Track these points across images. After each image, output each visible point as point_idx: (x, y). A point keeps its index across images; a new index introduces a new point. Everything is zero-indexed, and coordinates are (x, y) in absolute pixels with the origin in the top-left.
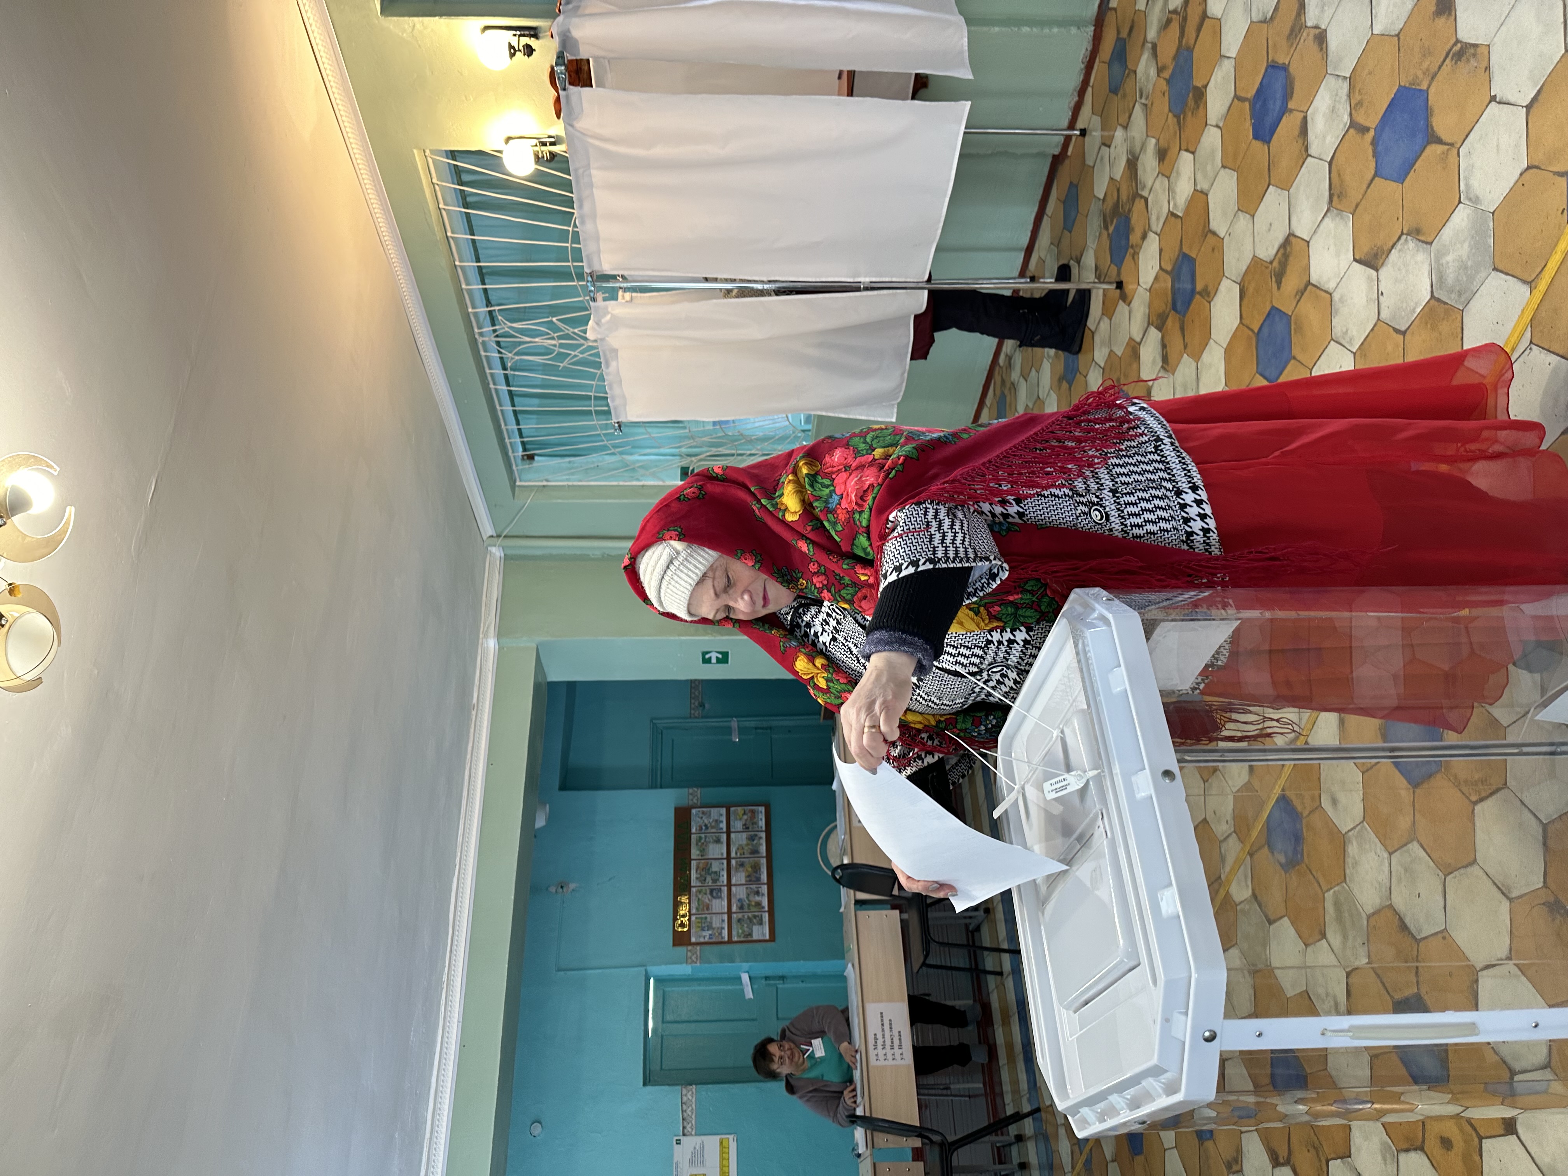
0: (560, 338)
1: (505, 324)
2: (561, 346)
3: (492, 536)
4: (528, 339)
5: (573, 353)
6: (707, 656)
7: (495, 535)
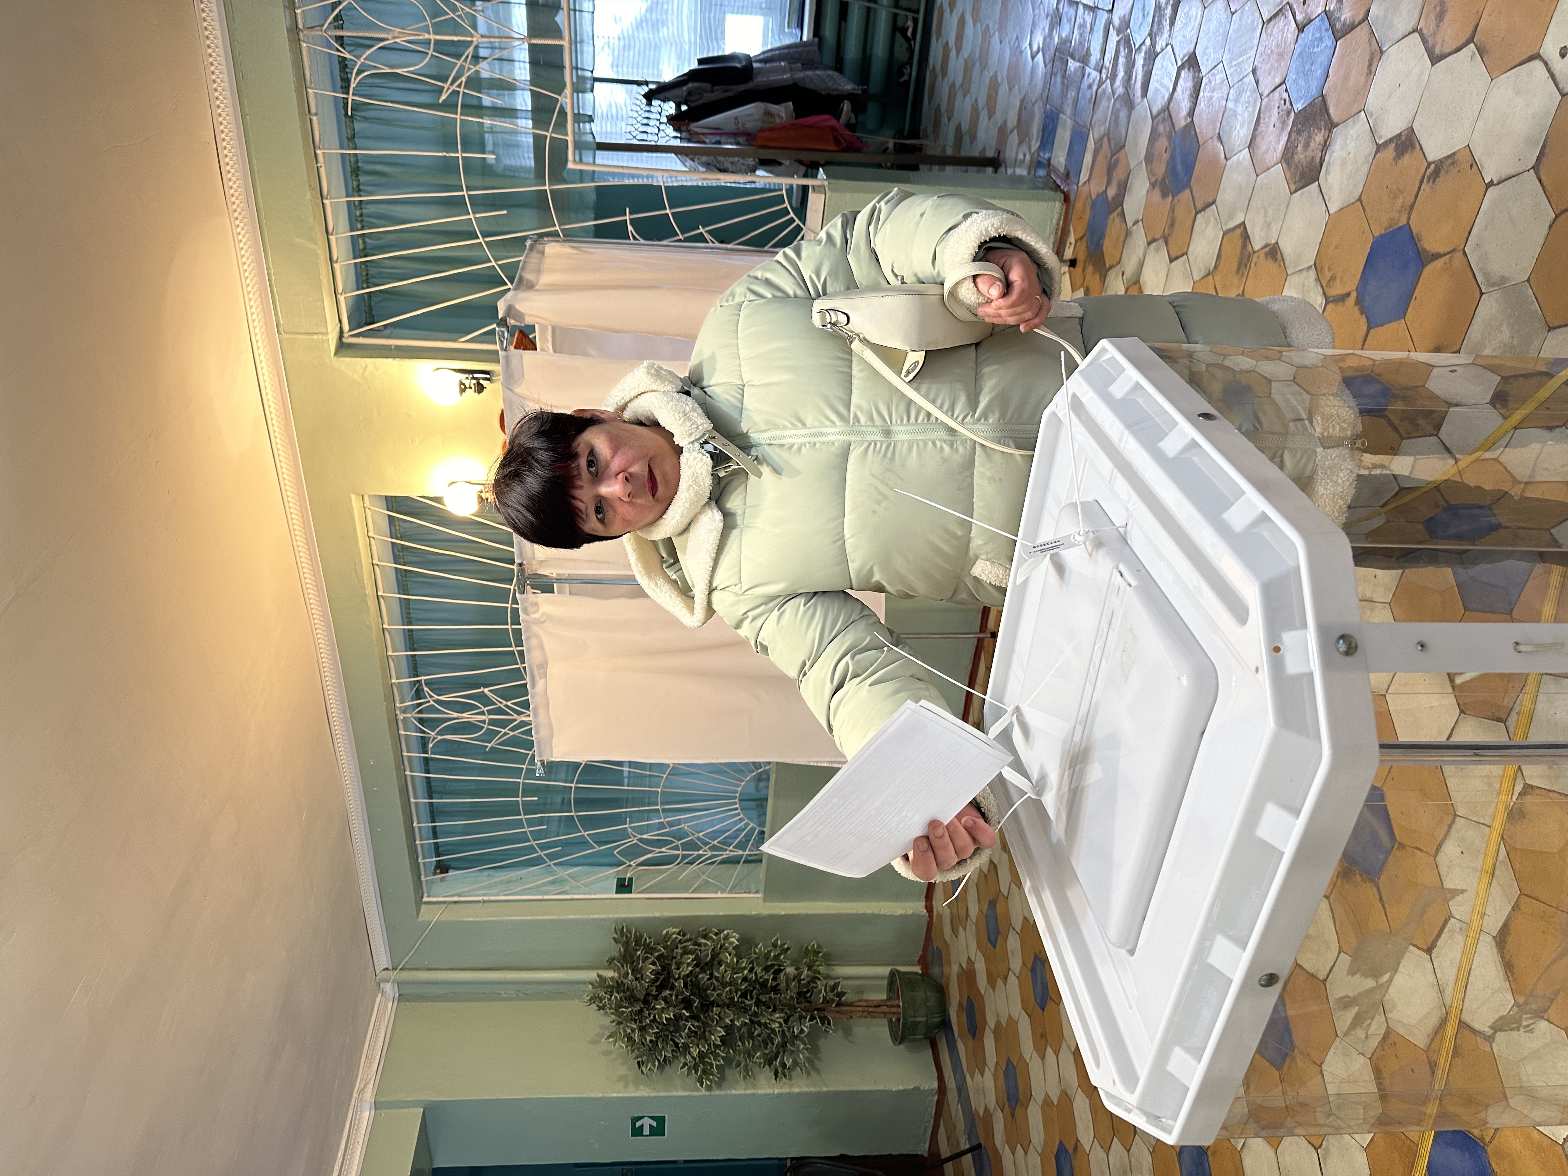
0: (490, 712)
1: (431, 697)
2: (492, 722)
3: (387, 969)
4: (456, 715)
5: (503, 731)
6: (638, 1124)
7: (390, 967)
